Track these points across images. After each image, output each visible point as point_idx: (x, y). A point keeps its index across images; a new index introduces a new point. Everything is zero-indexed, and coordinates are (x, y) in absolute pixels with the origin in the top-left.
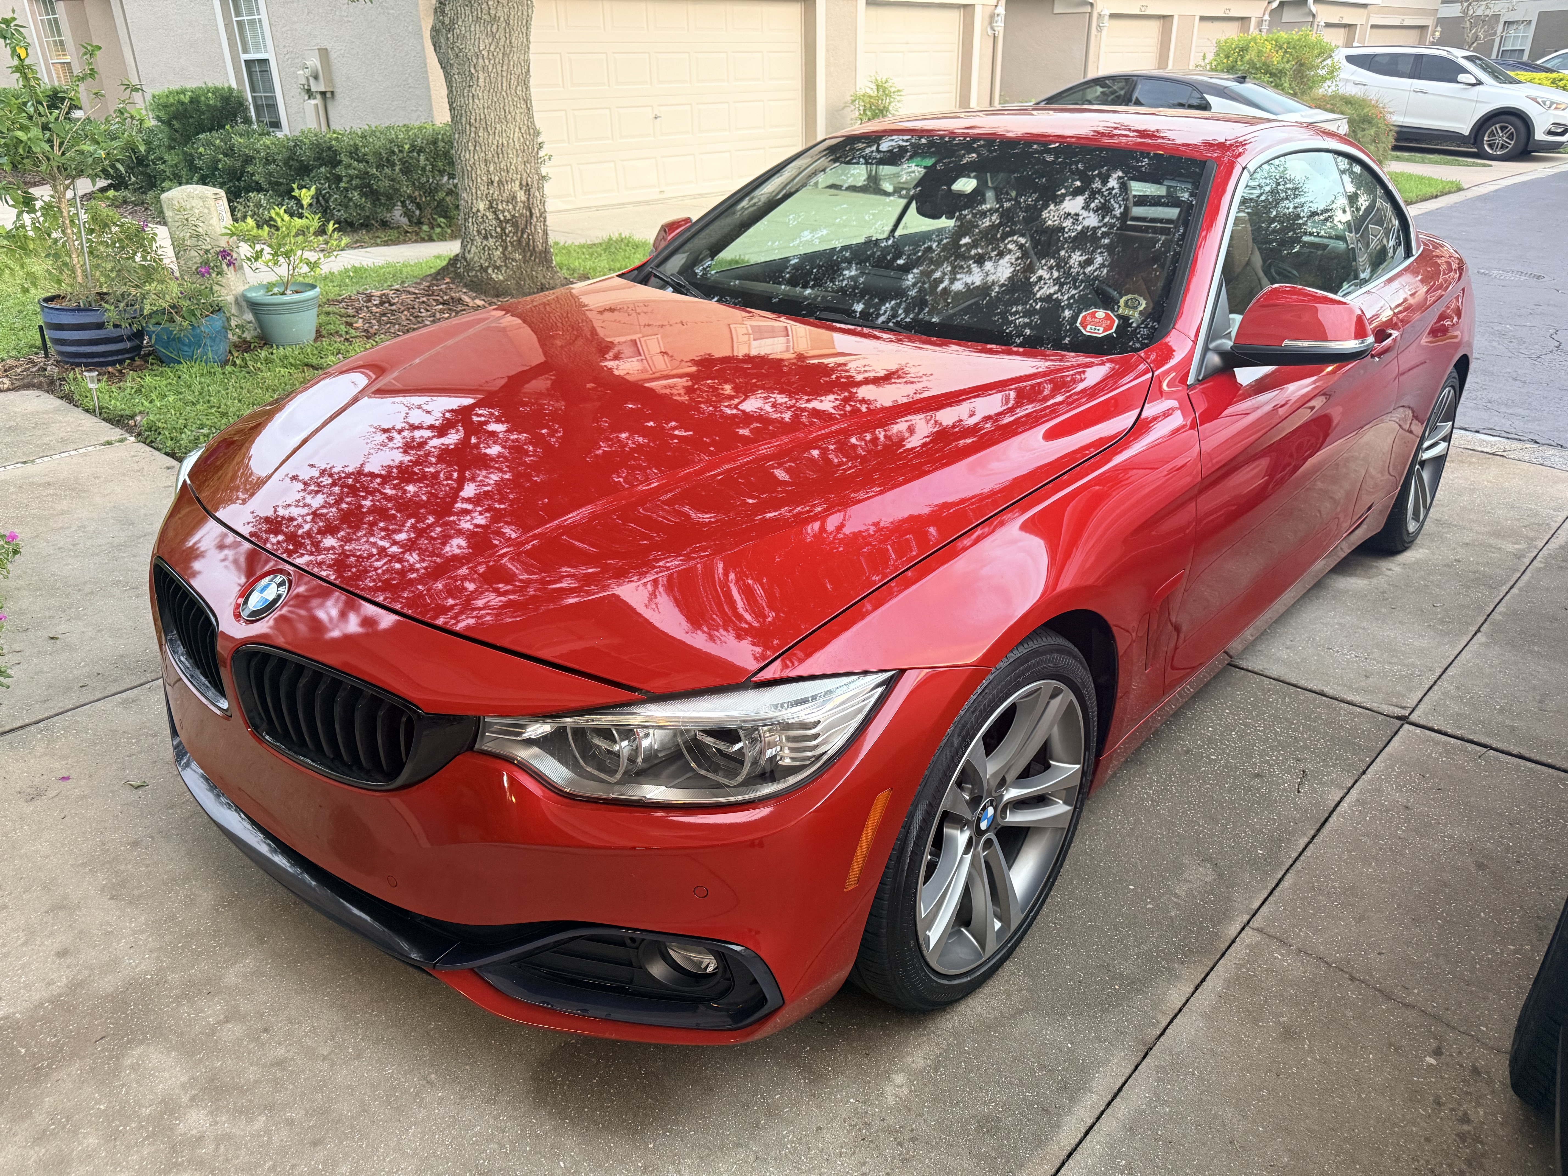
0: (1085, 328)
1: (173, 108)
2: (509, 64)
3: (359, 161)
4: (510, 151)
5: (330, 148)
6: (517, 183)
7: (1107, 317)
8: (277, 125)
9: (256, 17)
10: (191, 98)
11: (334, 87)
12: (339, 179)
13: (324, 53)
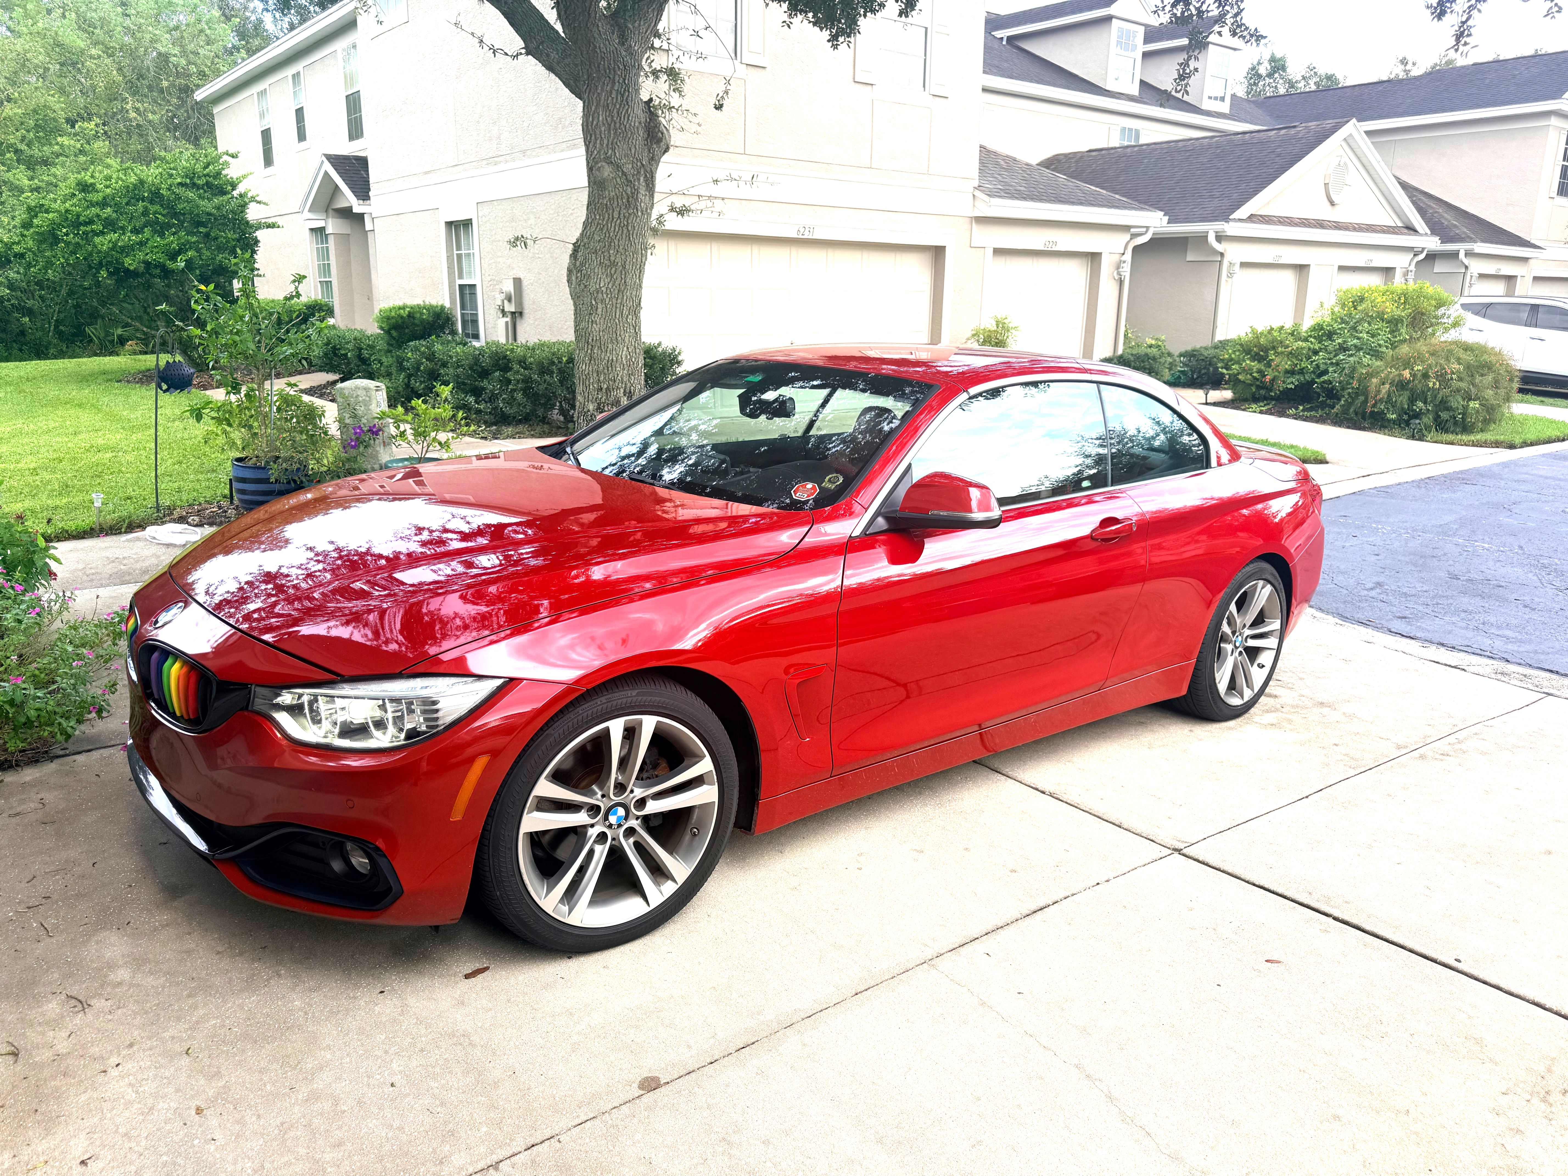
0: (795, 494)
1: (394, 321)
2: (623, 298)
3: (525, 369)
4: (618, 365)
5: (505, 357)
6: (622, 391)
7: (814, 488)
8: (476, 337)
9: (471, 251)
10: (409, 312)
11: (522, 308)
12: (509, 382)
13: (518, 282)
